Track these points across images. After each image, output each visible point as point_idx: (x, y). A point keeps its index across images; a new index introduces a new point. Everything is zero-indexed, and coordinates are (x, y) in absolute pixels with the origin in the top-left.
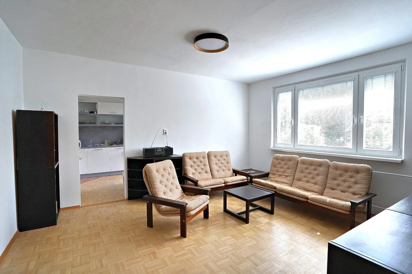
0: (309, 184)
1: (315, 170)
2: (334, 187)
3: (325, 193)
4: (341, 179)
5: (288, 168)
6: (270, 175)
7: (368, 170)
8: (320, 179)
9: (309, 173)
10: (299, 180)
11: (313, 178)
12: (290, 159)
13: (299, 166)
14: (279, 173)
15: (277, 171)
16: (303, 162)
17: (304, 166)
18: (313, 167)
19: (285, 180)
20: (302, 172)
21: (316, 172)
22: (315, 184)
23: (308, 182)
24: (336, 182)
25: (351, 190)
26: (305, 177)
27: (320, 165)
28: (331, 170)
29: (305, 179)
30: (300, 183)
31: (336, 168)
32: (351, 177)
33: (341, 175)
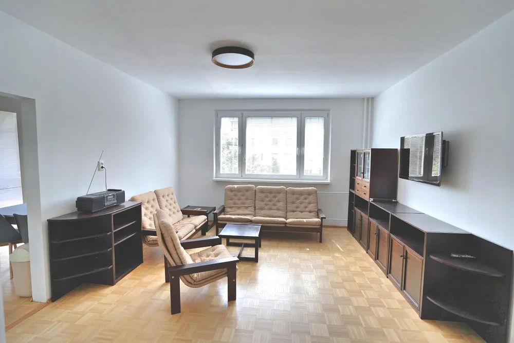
0: (272, 211)
1: (275, 197)
2: (295, 209)
3: (288, 217)
4: (298, 201)
5: (247, 199)
6: (226, 209)
7: (316, 192)
8: (281, 204)
9: (270, 201)
10: (262, 209)
11: (274, 205)
12: (248, 190)
13: (258, 195)
14: (237, 206)
15: (235, 204)
16: (262, 191)
17: (263, 195)
18: (272, 195)
19: (246, 212)
20: (263, 201)
21: (276, 199)
22: (278, 209)
23: (270, 209)
24: (295, 205)
25: (307, 209)
26: (266, 205)
27: (279, 192)
28: (289, 195)
29: (267, 207)
30: (263, 212)
31: (293, 193)
32: (306, 199)
33: (298, 199)
